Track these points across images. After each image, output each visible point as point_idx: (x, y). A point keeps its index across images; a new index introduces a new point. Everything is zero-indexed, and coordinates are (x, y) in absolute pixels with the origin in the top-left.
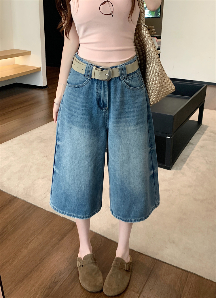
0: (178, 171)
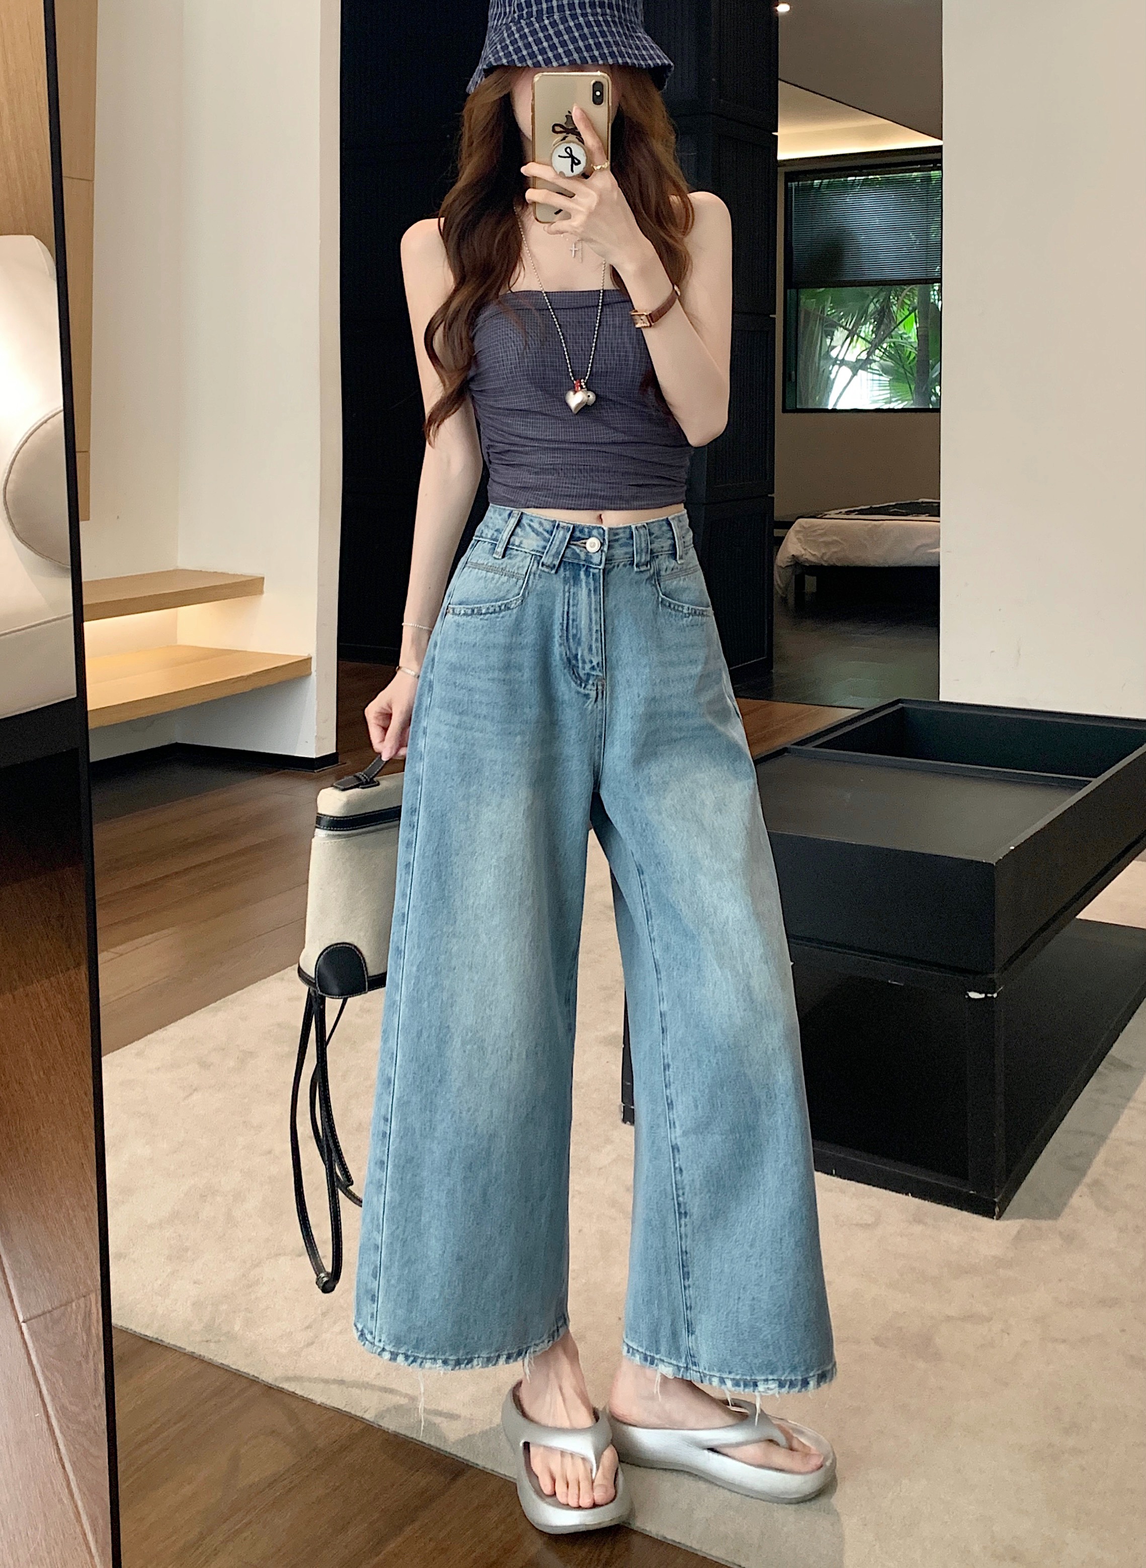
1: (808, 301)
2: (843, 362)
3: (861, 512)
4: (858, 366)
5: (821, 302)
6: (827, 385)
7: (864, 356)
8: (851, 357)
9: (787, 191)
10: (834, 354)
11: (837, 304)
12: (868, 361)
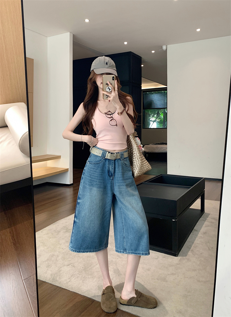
0: (184, 257)
1: (146, 111)
2: (152, 121)
3: (155, 144)
4: (154, 121)
5: (148, 111)
6: (149, 124)
7: (155, 120)
8: (153, 120)
9: (143, 94)
10: (150, 119)
11: (151, 112)
12: (156, 120)
